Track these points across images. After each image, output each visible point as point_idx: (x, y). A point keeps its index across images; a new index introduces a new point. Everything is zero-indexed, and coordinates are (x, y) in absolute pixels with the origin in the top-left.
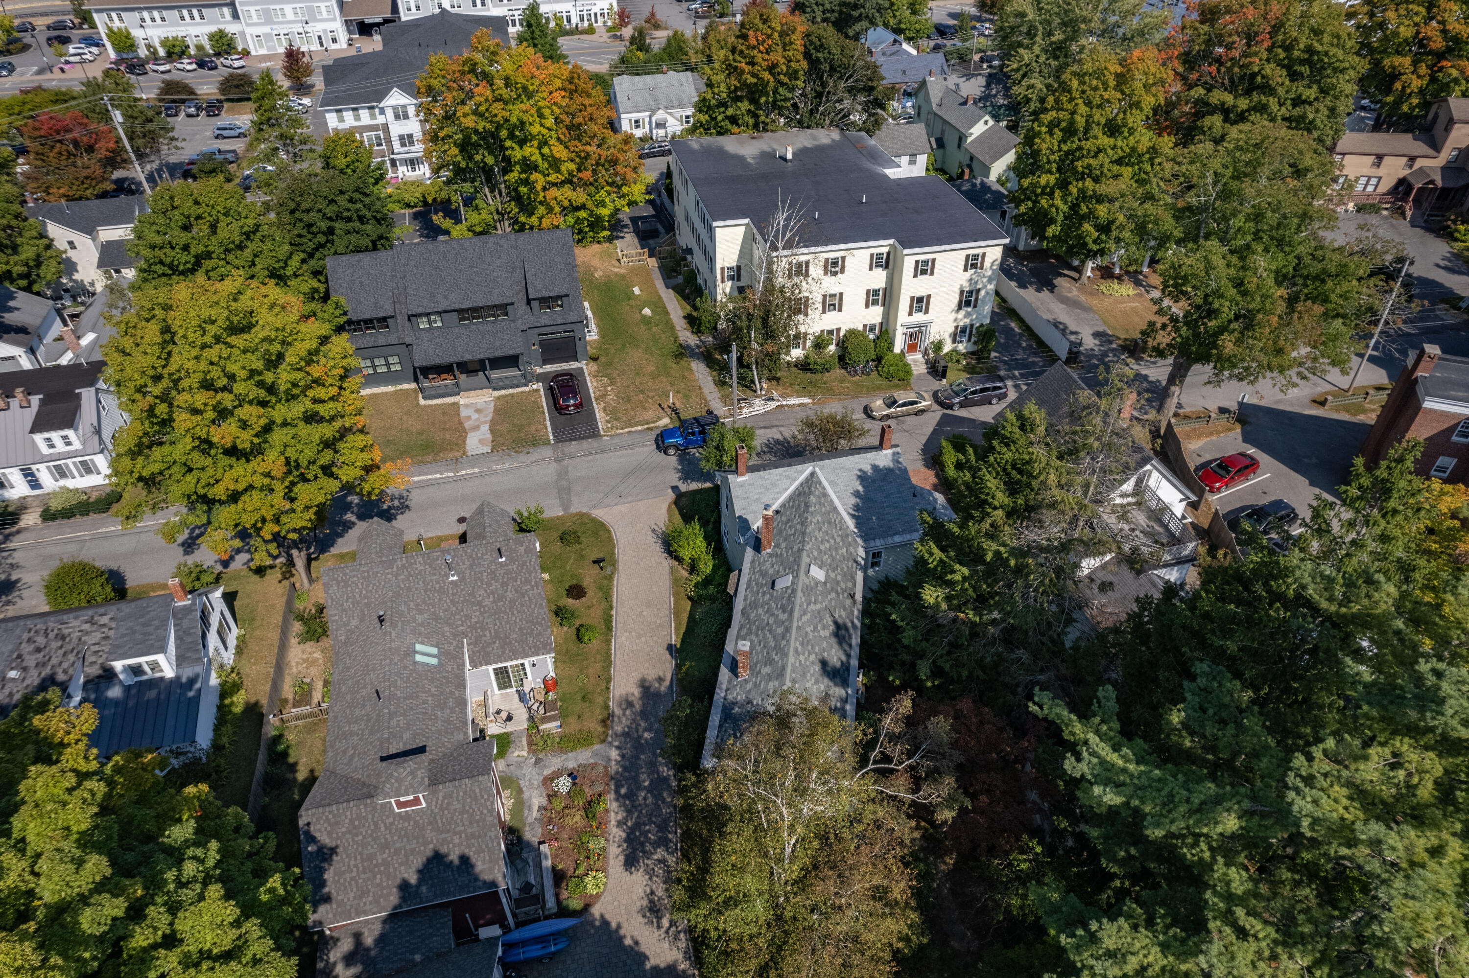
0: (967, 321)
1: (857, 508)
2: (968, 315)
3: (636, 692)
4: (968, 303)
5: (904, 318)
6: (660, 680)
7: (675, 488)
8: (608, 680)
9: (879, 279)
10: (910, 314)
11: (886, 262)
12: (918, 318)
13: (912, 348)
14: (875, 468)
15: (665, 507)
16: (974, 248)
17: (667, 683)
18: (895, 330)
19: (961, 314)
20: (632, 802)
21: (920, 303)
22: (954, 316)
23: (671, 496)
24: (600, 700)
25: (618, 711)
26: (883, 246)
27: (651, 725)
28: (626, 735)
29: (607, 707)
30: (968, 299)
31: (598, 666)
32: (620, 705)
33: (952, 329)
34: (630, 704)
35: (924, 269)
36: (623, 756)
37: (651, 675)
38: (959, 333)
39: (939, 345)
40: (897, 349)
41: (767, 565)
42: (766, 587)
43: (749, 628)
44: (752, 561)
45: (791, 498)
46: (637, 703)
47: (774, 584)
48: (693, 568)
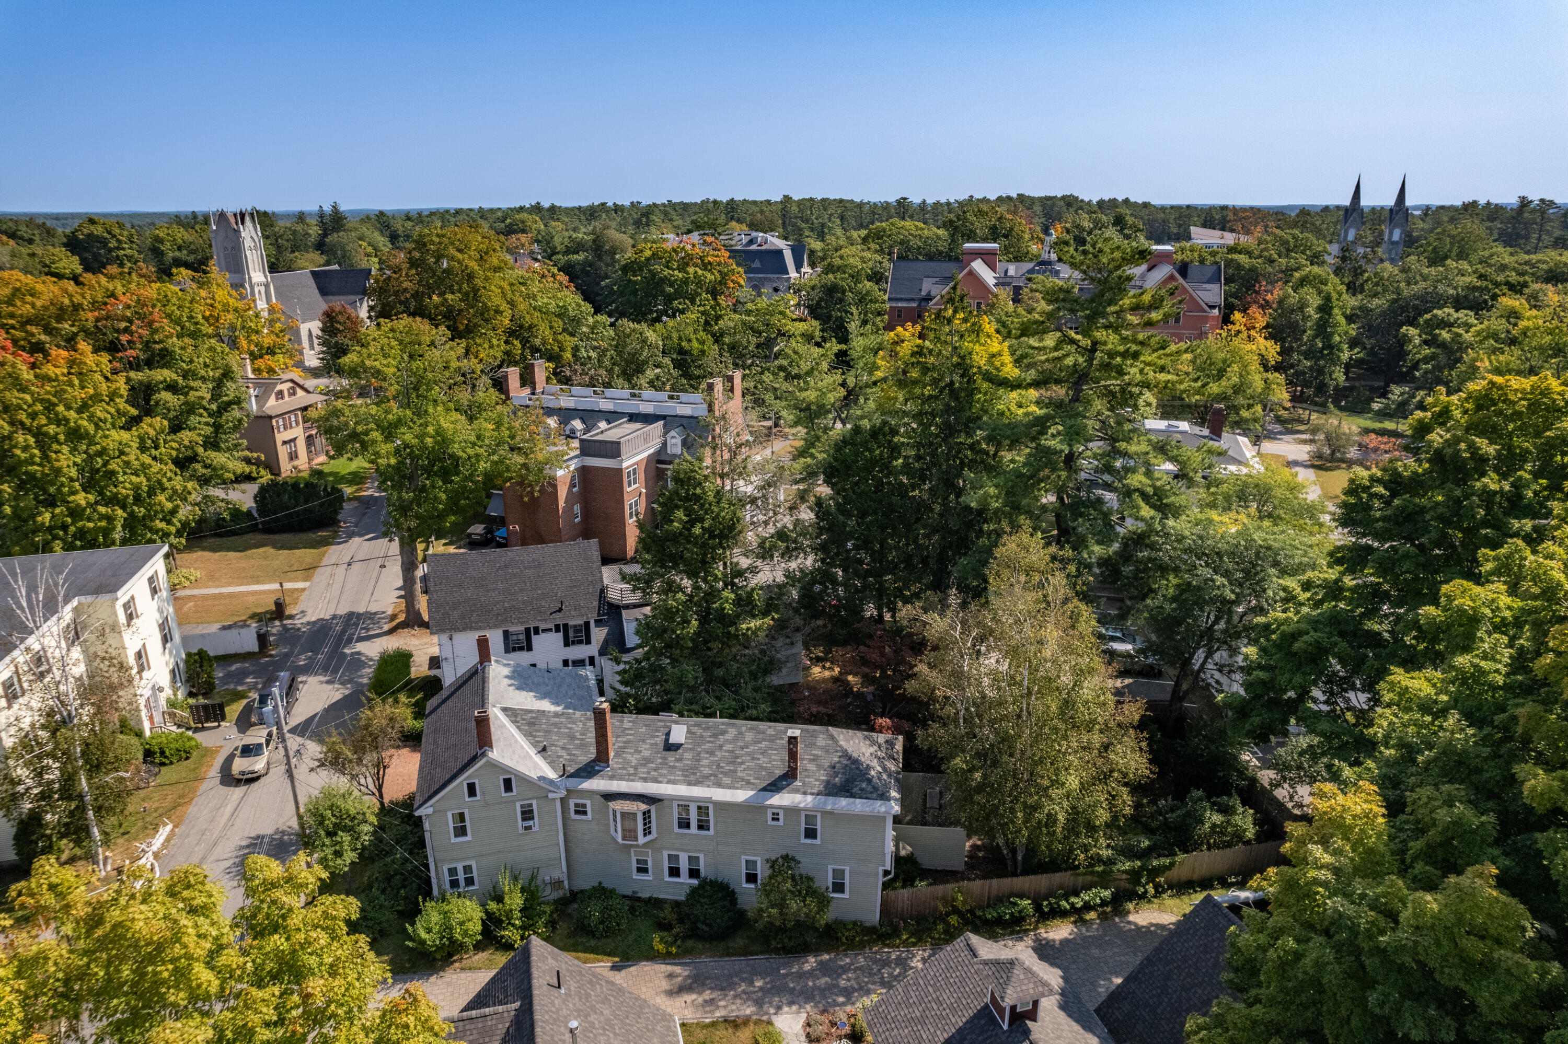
0: (173, 661)
2: (171, 653)
3: (689, 997)
4: (166, 639)
6: (671, 976)
10: (141, 677)
12: (147, 677)
13: (153, 720)
14: (510, 677)
16: (149, 569)
17: (678, 969)
18: (138, 711)
19: (167, 654)
20: (854, 990)
21: (142, 660)
22: (164, 659)
25: (721, 1011)
26: (66, 616)
27: (743, 980)
28: (759, 1003)
29: (713, 1024)
30: (165, 634)
32: (712, 1012)
33: (169, 677)
34: (711, 1001)
35: (130, 613)
36: (790, 1004)
37: (665, 985)
38: (174, 676)
41: (633, 759)
42: (671, 757)
43: (725, 774)
44: (612, 778)
45: (528, 735)
46: (707, 995)
47: (671, 747)
48: (484, 939)
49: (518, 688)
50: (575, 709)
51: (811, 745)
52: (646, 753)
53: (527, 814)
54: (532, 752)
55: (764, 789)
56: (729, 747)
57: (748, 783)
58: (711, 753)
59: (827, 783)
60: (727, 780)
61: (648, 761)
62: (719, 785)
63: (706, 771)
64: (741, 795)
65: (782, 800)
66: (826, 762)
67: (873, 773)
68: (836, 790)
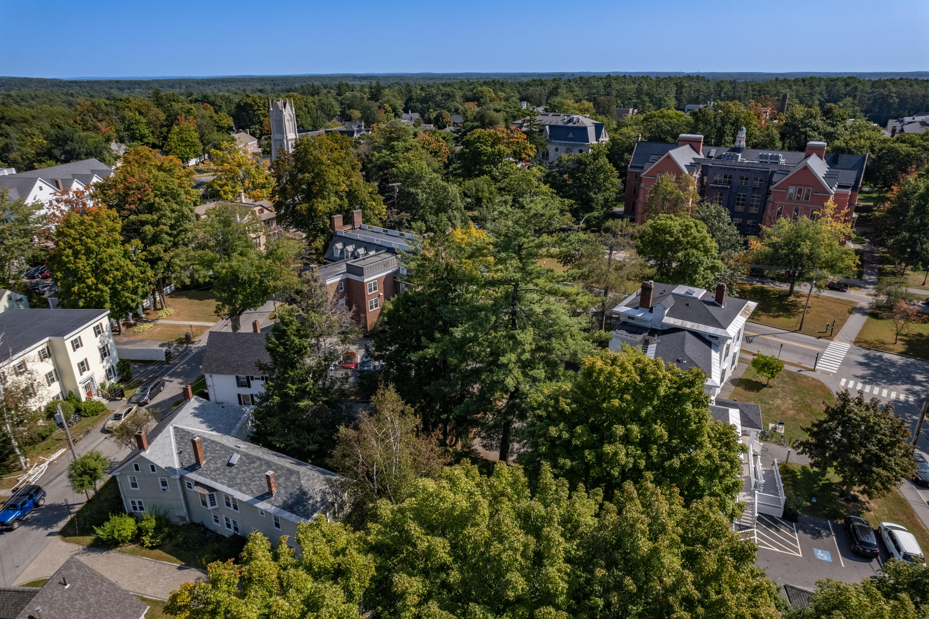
0: (109, 365)
2: (108, 361)
4: (105, 355)
5: (79, 378)
6: (197, 578)
7: (52, 534)
9: (48, 366)
10: (81, 374)
11: (46, 355)
12: (86, 374)
13: (89, 394)
15: (61, 543)
16: (94, 323)
18: (77, 389)
19: (105, 363)
21: (83, 366)
22: (102, 365)
23: (55, 538)
26: (42, 345)
30: (104, 353)
33: (104, 373)
35: (77, 344)
38: (109, 372)
39: (103, 386)
40: (83, 399)
41: (212, 466)
42: (228, 469)
43: (245, 485)
44: (200, 474)
45: (178, 443)
47: (230, 465)
48: (137, 538)
49: (196, 415)
50: (218, 431)
51: (288, 479)
52: (219, 465)
53: (164, 483)
54: (175, 452)
55: (257, 498)
56: (253, 471)
57: (252, 492)
58: (244, 472)
59: (285, 502)
60: (244, 488)
61: (218, 469)
62: (240, 490)
63: (238, 481)
64: (246, 498)
65: (262, 505)
66: (290, 490)
67: (311, 502)
68: (288, 507)
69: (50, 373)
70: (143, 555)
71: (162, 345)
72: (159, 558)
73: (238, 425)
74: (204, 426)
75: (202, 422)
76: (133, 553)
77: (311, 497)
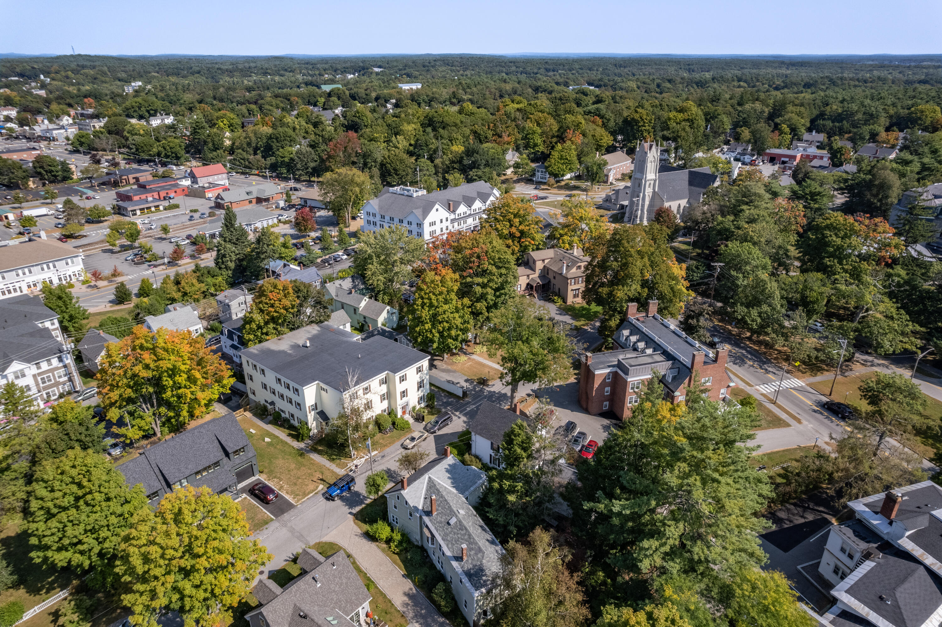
0: (422, 394)
1: (452, 483)
2: (422, 391)
3: (406, 599)
4: (421, 387)
5: (400, 402)
6: (411, 589)
7: (350, 513)
8: (390, 601)
9: (384, 389)
10: (401, 399)
11: (385, 381)
12: (405, 399)
13: (404, 413)
14: (449, 465)
15: (352, 523)
16: (418, 364)
17: (414, 589)
18: (396, 408)
19: (419, 392)
21: (404, 394)
22: (417, 394)
23: (351, 517)
24: (393, 610)
25: (405, 609)
26: (383, 376)
27: (421, 607)
28: (415, 616)
29: (399, 611)
30: (420, 385)
31: (381, 598)
32: (403, 607)
33: (417, 399)
34: (407, 605)
35: (403, 379)
37: (405, 589)
38: (421, 399)
39: (414, 408)
40: (399, 416)
41: (439, 519)
42: (446, 526)
43: (451, 543)
44: (430, 520)
45: (427, 490)
46: (410, 602)
47: (448, 524)
48: (389, 541)
49: (448, 471)
50: (457, 489)
51: (476, 554)
52: (443, 520)
53: (411, 514)
54: (423, 496)
55: (454, 557)
56: (459, 536)
57: (453, 551)
58: (455, 534)
59: (468, 570)
60: (450, 546)
61: (441, 522)
62: (447, 546)
63: (449, 538)
64: (448, 553)
65: (455, 564)
66: (474, 563)
67: (484, 578)
68: (469, 574)
69: (384, 395)
70: (388, 555)
71: (466, 381)
72: (395, 562)
73: (472, 489)
74: (450, 481)
75: (449, 478)
76: (383, 550)
77: (485, 575)
